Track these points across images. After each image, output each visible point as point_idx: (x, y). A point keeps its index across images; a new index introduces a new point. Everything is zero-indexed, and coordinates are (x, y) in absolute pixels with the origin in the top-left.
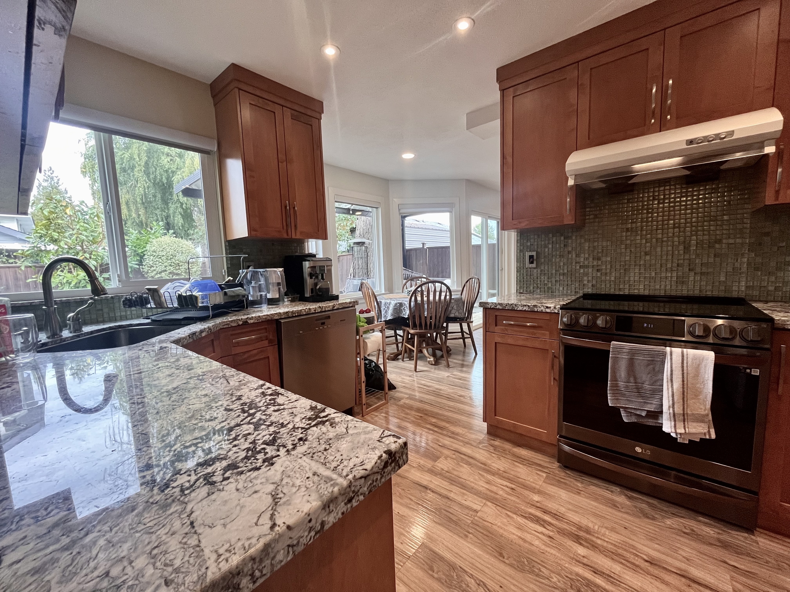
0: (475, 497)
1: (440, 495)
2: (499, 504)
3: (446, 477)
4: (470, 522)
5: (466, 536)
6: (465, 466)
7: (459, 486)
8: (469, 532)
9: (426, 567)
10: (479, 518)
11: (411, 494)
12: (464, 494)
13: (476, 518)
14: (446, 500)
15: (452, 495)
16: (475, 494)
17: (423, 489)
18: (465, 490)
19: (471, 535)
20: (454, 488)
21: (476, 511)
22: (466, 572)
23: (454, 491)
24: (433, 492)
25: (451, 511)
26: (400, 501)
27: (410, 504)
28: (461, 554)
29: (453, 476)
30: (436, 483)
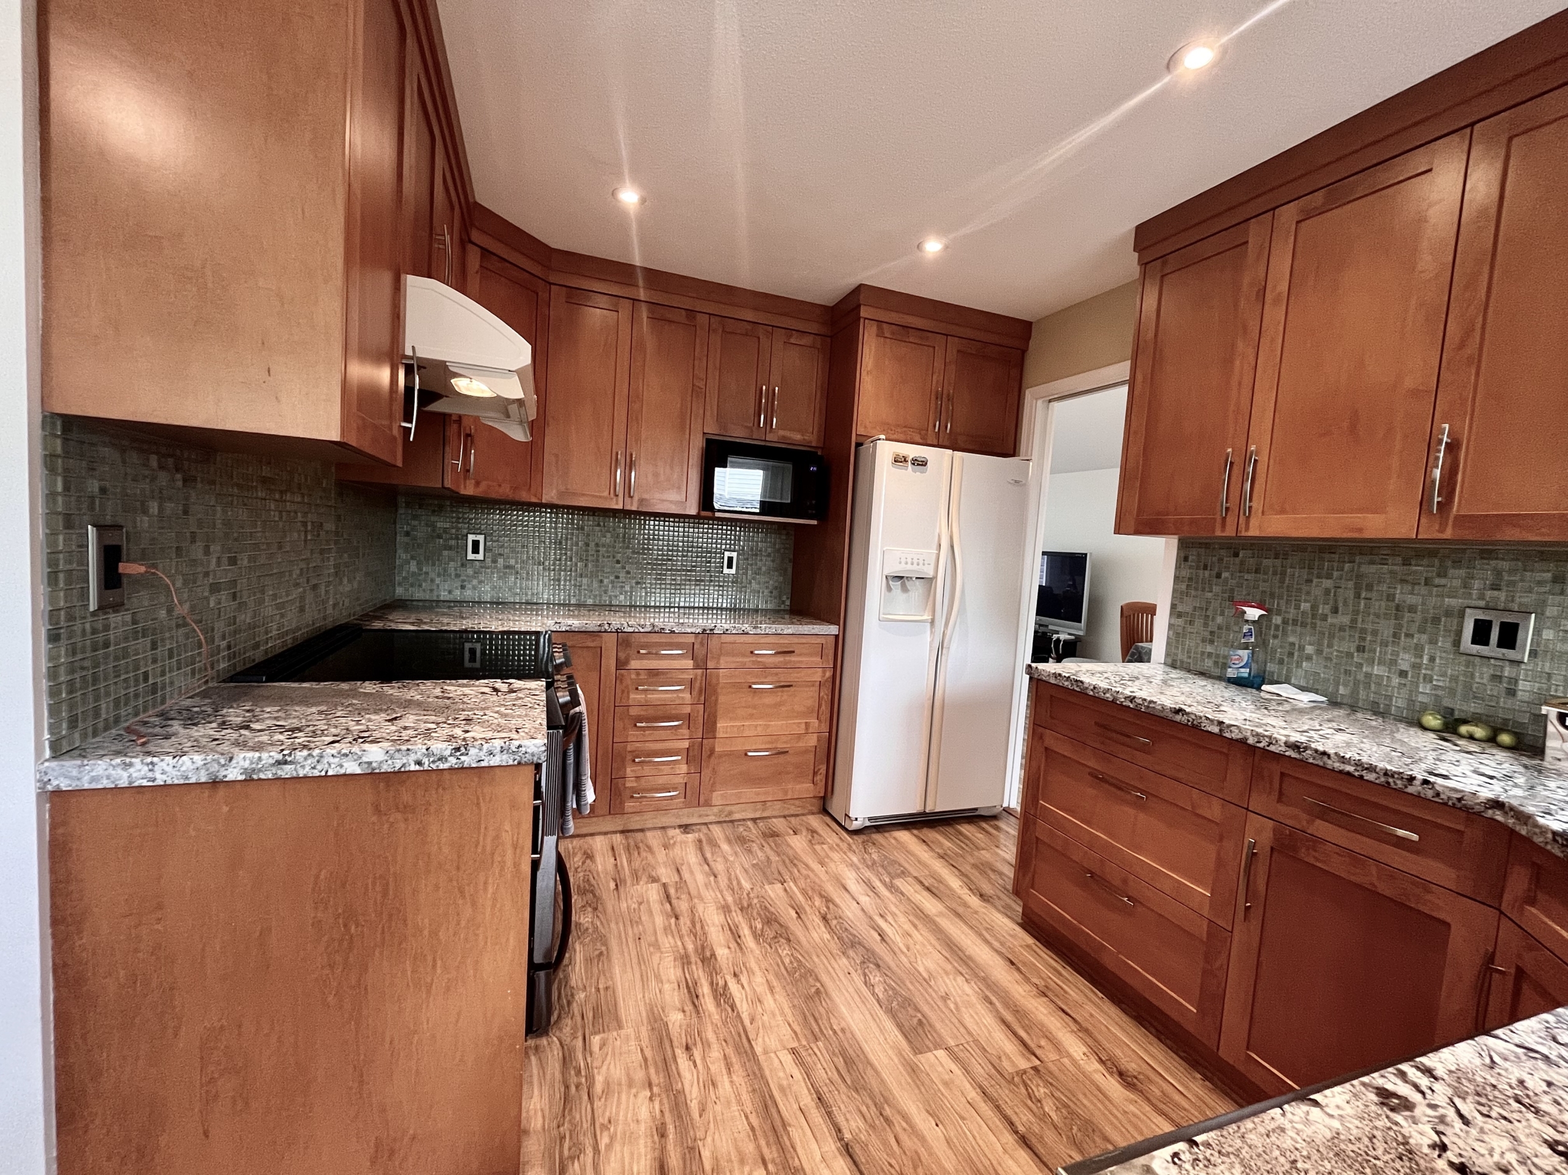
0: (767, 1073)
1: (829, 1114)
2: (744, 1040)
3: (782, 1149)
4: (820, 1044)
5: (843, 1030)
6: (706, 1154)
7: (773, 1111)
8: (835, 1032)
9: (927, 1028)
10: (799, 1040)
11: (892, 1154)
12: (782, 1089)
13: (804, 1043)
14: (827, 1097)
15: (808, 1100)
16: (763, 1076)
17: (857, 1150)
18: (772, 1097)
19: (835, 1027)
20: (788, 1108)
21: (793, 1051)
22: (878, 1001)
23: (796, 1107)
24: (839, 1131)
25: (835, 1073)
26: (922, 1151)
27: (905, 1130)
28: (868, 1016)
29: (763, 1143)
30: (814, 1146)
